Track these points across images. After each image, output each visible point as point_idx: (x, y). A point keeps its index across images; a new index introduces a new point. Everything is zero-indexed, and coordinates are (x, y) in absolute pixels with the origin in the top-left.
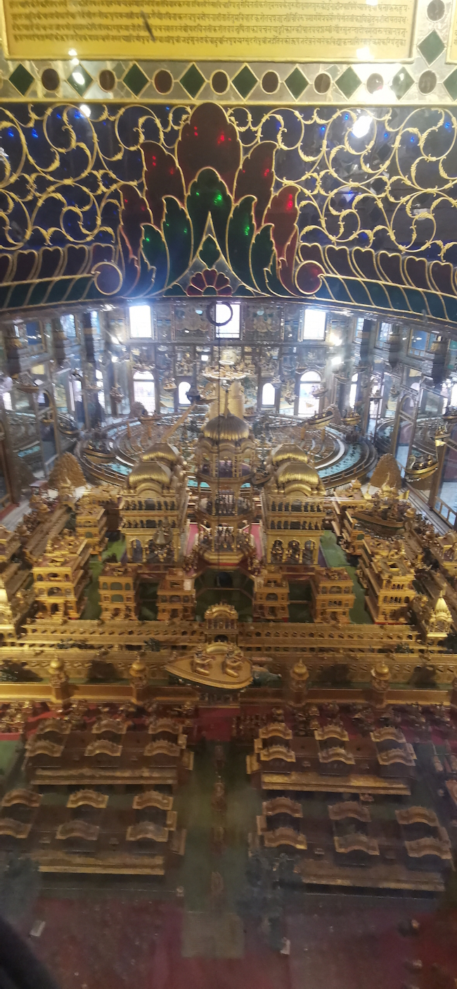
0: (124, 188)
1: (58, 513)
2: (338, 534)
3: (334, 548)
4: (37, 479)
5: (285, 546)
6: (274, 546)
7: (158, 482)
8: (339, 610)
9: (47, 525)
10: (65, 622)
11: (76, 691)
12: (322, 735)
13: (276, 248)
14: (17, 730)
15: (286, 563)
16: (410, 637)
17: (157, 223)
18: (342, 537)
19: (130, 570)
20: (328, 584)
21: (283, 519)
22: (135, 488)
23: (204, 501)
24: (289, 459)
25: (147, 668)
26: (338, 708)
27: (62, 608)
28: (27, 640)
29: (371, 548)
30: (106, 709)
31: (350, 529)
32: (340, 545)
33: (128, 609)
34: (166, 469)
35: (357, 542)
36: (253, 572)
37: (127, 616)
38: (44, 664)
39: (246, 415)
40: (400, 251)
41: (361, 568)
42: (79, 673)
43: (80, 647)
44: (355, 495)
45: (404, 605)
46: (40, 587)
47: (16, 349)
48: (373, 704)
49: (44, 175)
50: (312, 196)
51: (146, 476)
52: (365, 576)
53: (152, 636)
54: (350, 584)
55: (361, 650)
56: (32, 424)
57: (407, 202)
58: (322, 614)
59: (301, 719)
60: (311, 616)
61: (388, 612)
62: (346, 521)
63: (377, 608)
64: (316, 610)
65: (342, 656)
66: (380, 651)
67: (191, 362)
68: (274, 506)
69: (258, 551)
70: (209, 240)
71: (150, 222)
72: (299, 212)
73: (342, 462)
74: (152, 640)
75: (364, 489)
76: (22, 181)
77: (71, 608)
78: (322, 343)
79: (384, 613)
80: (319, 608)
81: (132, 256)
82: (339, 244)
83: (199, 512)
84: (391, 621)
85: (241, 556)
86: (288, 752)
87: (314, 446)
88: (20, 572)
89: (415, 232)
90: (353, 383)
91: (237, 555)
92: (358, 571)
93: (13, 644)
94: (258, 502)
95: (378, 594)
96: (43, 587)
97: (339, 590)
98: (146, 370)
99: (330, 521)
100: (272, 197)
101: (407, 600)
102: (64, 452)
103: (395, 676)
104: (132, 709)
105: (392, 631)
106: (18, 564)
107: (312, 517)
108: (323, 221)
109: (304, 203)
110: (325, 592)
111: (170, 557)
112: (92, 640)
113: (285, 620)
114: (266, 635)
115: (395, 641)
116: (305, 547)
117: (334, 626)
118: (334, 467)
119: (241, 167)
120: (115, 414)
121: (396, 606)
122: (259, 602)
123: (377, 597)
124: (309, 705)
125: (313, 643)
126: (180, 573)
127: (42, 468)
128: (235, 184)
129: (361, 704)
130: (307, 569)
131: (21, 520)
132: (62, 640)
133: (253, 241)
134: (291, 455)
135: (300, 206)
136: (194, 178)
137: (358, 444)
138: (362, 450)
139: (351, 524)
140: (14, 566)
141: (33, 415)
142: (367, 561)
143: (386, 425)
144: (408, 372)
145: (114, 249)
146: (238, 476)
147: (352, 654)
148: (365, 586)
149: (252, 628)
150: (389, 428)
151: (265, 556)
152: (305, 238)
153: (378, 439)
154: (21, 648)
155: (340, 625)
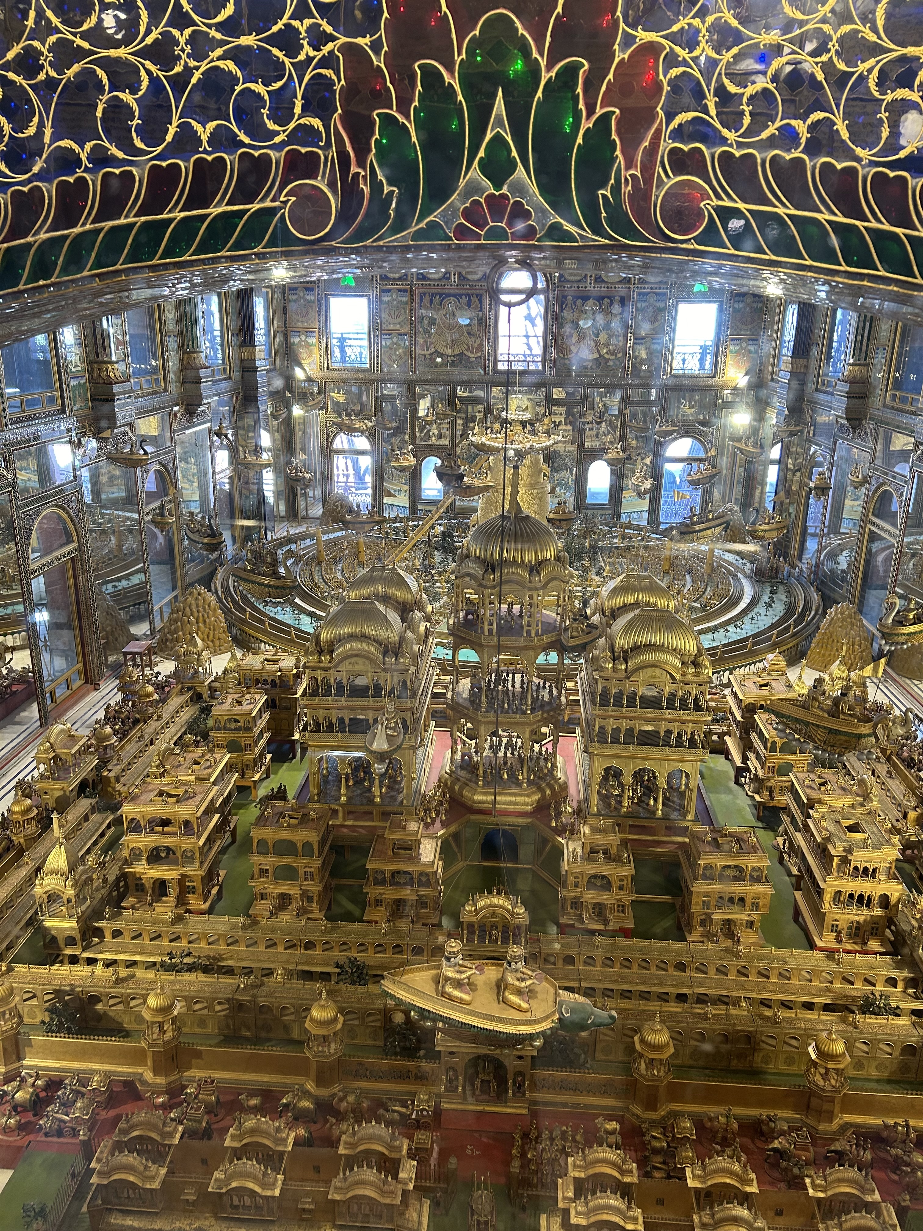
0: (347, 49)
1: (175, 702)
2: (739, 763)
3: (730, 791)
4: (136, 638)
5: (627, 779)
6: (605, 778)
7: (377, 641)
8: (738, 916)
9: (153, 726)
10: (178, 919)
11: (194, 1061)
12: (703, 1178)
13: (623, 152)
14: (75, 1133)
15: (629, 815)
16: (892, 982)
17: (404, 109)
18: (748, 770)
19: (313, 815)
20: (717, 861)
21: (624, 725)
22: (331, 652)
23: (465, 684)
24: (636, 604)
25: (341, 1019)
26: (735, 1125)
27: (173, 892)
28: (101, 952)
29: (807, 790)
30: (253, 1102)
31: (762, 751)
32: (742, 786)
33: (306, 897)
34: (393, 617)
35: (776, 781)
36: (561, 831)
37: (302, 912)
38: (133, 1003)
39: (552, 516)
40: (858, 160)
41: (786, 832)
42: (202, 1023)
43: (206, 970)
44: (774, 684)
45: (877, 912)
46: (132, 845)
47: (110, 383)
48: (810, 1121)
49: (205, 29)
50: (691, 58)
51: (352, 630)
52: (795, 850)
53: (353, 954)
54: (763, 861)
55: (786, 1005)
56: (131, 531)
57: (870, 71)
58: (703, 923)
59: (656, 1144)
60: (679, 928)
61: (843, 925)
62: (754, 736)
63: (819, 917)
64: (690, 916)
65: (745, 1013)
66: (827, 1008)
67: (447, 416)
68: (605, 694)
69: (572, 790)
70: (498, 138)
71: (392, 109)
72: (666, 88)
73: (746, 620)
74: (353, 962)
75: (793, 674)
76: (168, 40)
77: (193, 890)
78: (710, 382)
79: (834, 928)
80: (696, 909)
81: (354, 169)
82: (740, 145)
83: (455, 706)
84: (849, 947)
85: (537, 797)
86: (629, 1208)
87: (688, 586)
88: (95, 817)
89: (886, 125)
90: (772, 462)
91: (528, 796)
92: (780, 840)
93: (74, 960)
94: (575, 691)
95: (822, 885)
96: (141, 846)
97: (740, 875)
98: (356, 430)
99: (721, 735)
100: (617, 60)
101: (885, 901)
102: (192, 585)
103: (858, 1064)
104: (306, 1104)
105: (851, 965)
106: (93, 801)
107: (684, 722)
108: (711, 102)
109: (675, 72)
110: (709, 878)
111: (392, 793)
112: (231, 958)
113: (626, 933)
114: (586, 963)
115: (859, 988)
116: (669, 783)
117: (727, 950)
118: (731, 628)
119: (559, 9)
120: (293, 514)
121: (861, 915)
122: (571, 893)
123: (820, 892)
124: (676, 1115)
125: (683, 985)
126: (413, 826)
127: (147, 616)
128: (548, 39)
129: (786, 1120)
130: (671, 830)
131: (101, 715)
132: (171, 955)
133: (580, 140)
134: (641, 597)
135: (668, 76)
136: (474, 29)
137: (782, 583)
138: (790, 595)
139: (765, 742)
140: (85, 804)
141: (136, 516)
142: (799, 818)
143: (841, 548)
144: (888, 441)
145: (322, 157)
146: (533, 634)
147: (768, 1013)
148: (795, 872)
149: (557, 946)
150: (845, 553)
151: (587, 800)
152: (679, 134)
153: (825, 575)
154: (89, 969)
155: (741, 948)
